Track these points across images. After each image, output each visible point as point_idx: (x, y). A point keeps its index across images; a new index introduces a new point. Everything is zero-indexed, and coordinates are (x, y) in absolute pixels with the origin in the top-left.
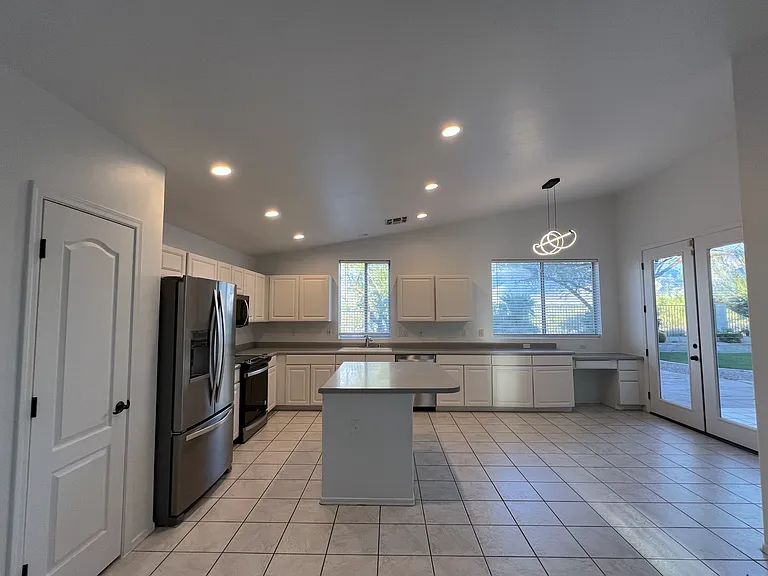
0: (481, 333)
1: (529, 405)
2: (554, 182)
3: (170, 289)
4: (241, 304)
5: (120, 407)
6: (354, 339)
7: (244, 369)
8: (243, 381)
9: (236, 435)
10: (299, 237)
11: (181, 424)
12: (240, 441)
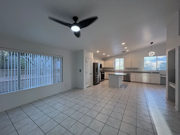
0: (141, 70)
1: (149, 82)
2: (152, 43)
3: (94, 63)
4: (101, 65)
5: (91, 74)
6: (117, 70)
7: (101, 73)
8: (101, 74)
9: (100, 80)
10: (108, 56)
11: (95, 76)
12: (101, 81)
